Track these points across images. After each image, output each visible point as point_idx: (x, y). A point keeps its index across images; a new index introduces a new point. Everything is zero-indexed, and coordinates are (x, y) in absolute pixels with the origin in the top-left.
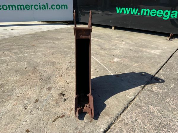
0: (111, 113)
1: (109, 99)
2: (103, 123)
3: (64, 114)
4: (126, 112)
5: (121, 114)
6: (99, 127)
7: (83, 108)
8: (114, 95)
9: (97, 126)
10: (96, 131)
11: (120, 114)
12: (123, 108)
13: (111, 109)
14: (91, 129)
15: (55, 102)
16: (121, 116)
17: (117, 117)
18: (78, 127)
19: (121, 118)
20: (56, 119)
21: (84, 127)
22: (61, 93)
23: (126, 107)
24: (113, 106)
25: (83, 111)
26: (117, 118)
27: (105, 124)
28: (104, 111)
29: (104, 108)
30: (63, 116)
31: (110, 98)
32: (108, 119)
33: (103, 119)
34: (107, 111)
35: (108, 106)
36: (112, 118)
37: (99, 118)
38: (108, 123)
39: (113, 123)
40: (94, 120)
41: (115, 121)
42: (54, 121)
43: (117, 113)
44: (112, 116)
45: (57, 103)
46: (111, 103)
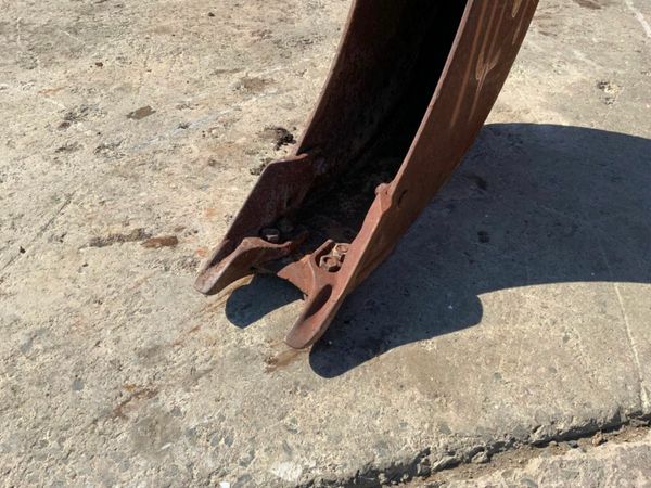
0: (472, 389)
1: (538, 288)
2: (345, 421)
3: (180, 235)
4: (608, 452)
5: (541, 444)
6: (291, 440)
7: (294, 255)
8: (605, 284)
9: (287, 420)
10: (244, 455)
11: (535, 437)
12: (603, 409)
13: (494, 360)
14: (231, 413)
15: (208, 154)
16: (534, 464)
17: (497, 448)
18: (169, 355)
19: (518, 472)
20: (121, 239)
21: (207, 371)
22: (285, 127)
23: (637, 414)
24: (527, 347)
25: (282, 274)
26: (482, 456)
27: (346, 443)
28: (430, 345)
29: (450, 330)
30: (172, 242)
31: (555, 288)
32: (408, 418)
33: (370, 401)
34: (453, 359)
35: (486, 330)
36: (444, 429)
37: (352, 372)
38: (382, 445)
39: (427, 475)
40: (302, 367)
41: (451, 465)
42: (98, 243)
43: (521, 415)
44: (453, 418)
45: (212, 163)
46: (533, 325)
